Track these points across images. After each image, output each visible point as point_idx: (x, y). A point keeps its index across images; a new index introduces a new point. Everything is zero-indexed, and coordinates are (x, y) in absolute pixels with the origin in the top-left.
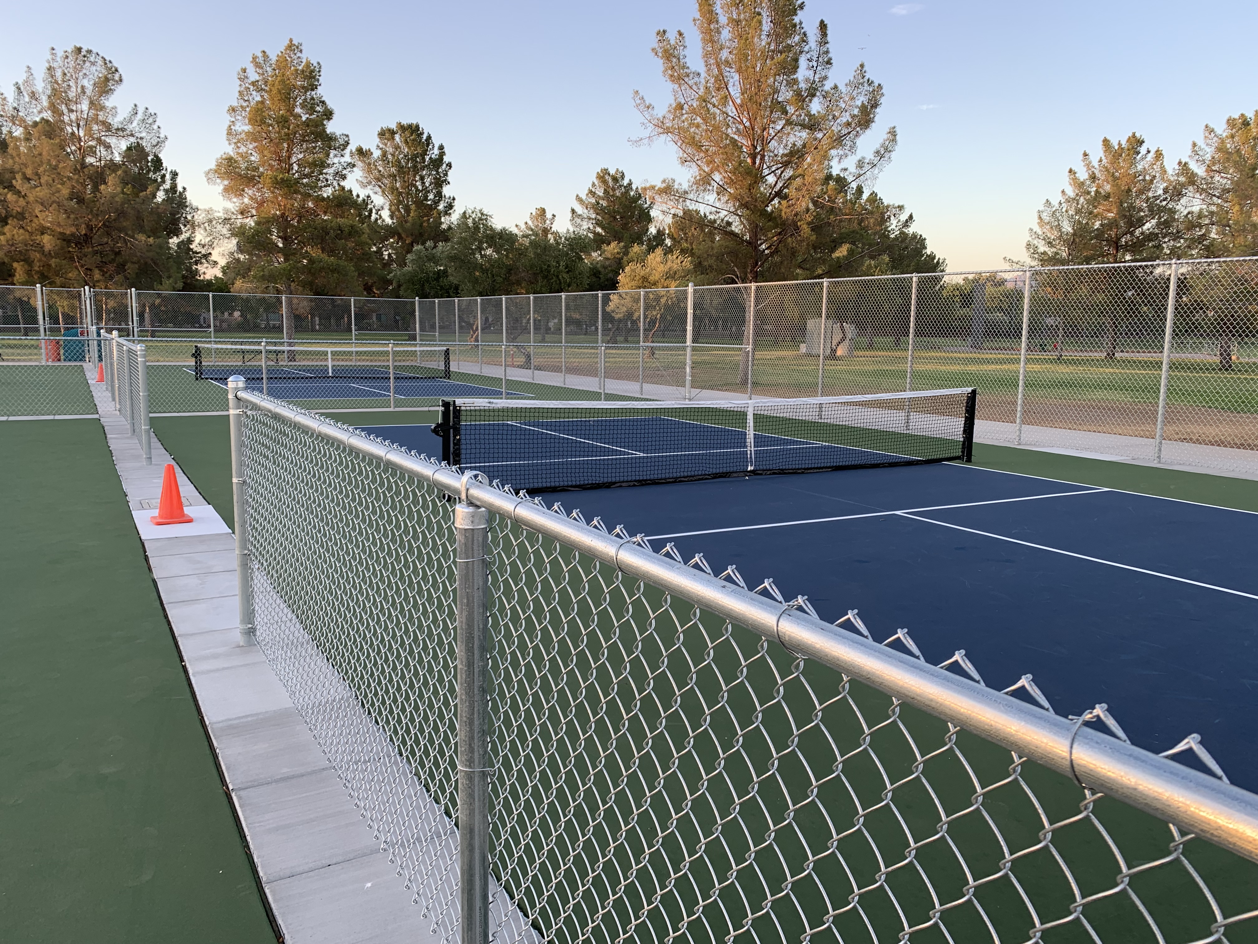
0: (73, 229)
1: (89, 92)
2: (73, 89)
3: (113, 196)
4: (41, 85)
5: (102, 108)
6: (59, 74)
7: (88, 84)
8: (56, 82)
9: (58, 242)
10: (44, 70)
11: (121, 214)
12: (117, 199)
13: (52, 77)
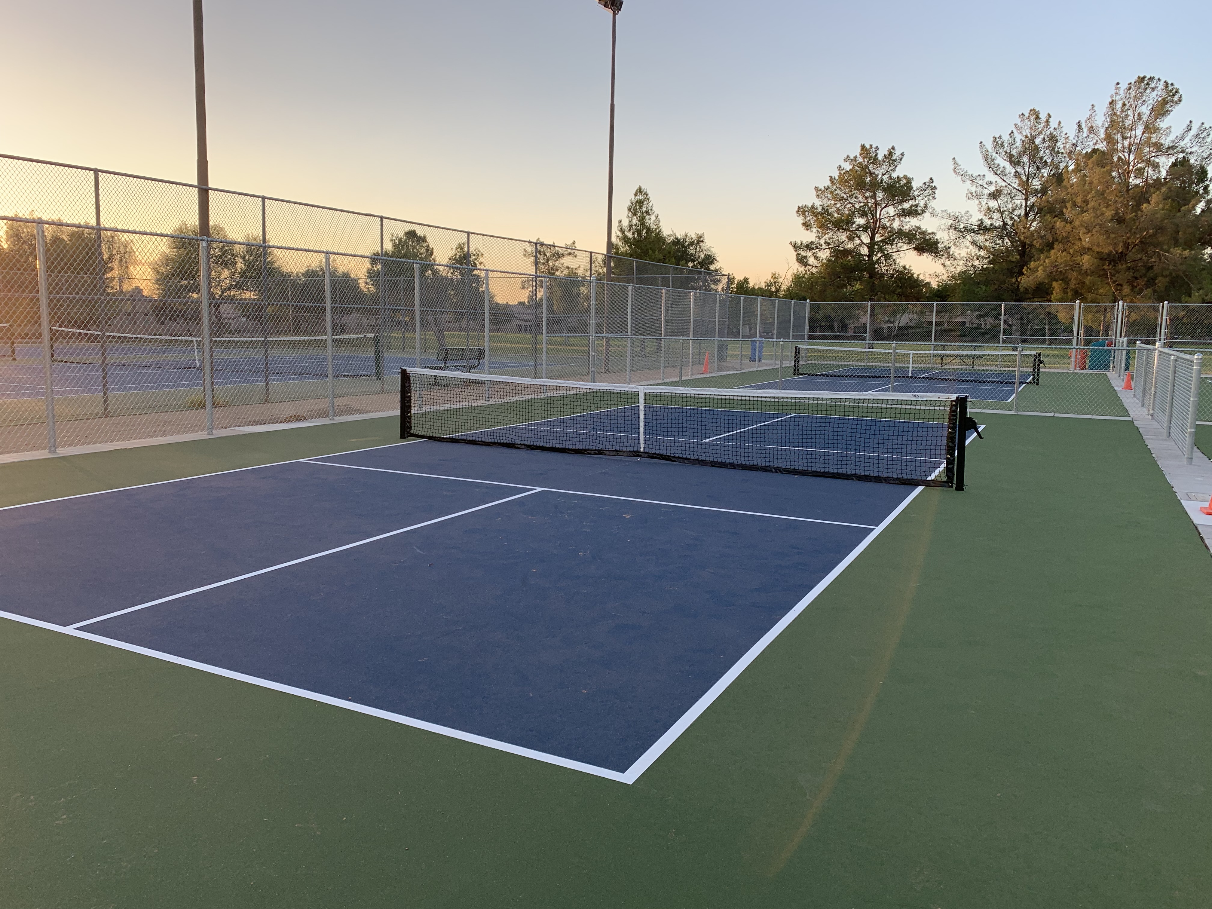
0: (1111, 248)
1: (1145, 118)
2: (1131, 118)
3: (1154, 213)
4: (1101, 121)
5: (1157, 130)
6: (1119, 105)
7: (1145, 110)
8: (1115, 114)
9: (1096, 260)
10: (1107, 104)
11: (1160, 229)
12: (1158, 216)
13: (1113, 110)
